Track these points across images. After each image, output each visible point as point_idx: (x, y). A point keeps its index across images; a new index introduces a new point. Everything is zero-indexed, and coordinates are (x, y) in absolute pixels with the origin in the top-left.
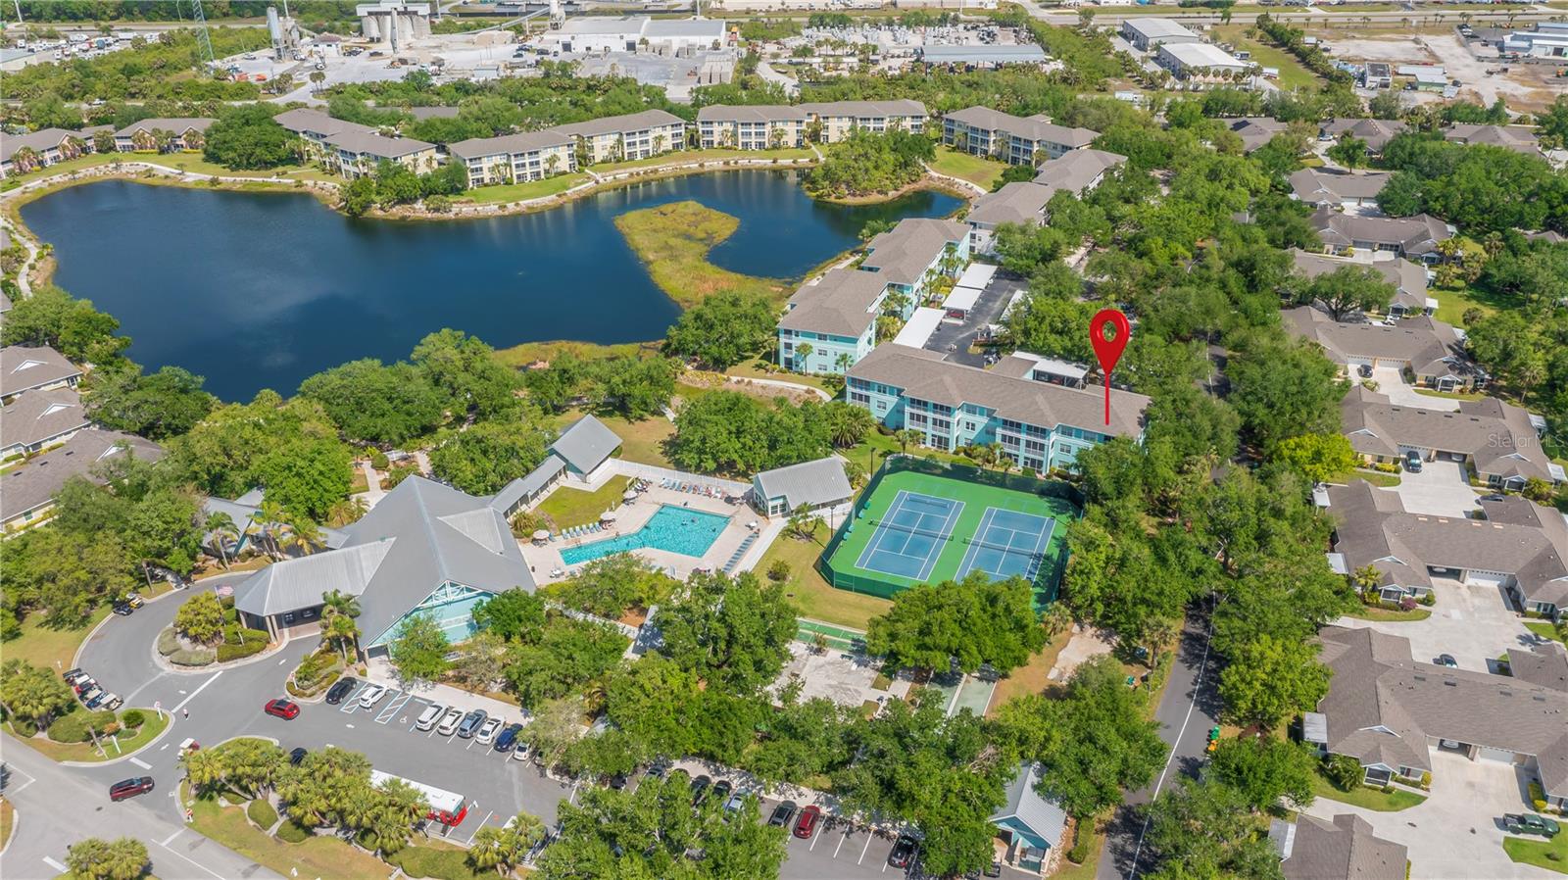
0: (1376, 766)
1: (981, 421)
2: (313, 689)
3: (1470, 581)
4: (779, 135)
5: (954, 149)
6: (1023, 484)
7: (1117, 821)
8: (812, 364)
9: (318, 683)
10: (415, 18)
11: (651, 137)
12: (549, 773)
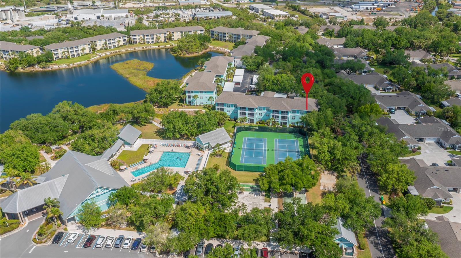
0: (438, 200)
1: (264, 112)
2: (45, 239)
3: (426, 142)
4: (159, 38)
5: (215, 40)
6: (283, 130)
7: (367, 233)
8: (198, 102)
9: (47, 236)
10: (19, 12)
11: (116, 41)
12: (157, 255)
